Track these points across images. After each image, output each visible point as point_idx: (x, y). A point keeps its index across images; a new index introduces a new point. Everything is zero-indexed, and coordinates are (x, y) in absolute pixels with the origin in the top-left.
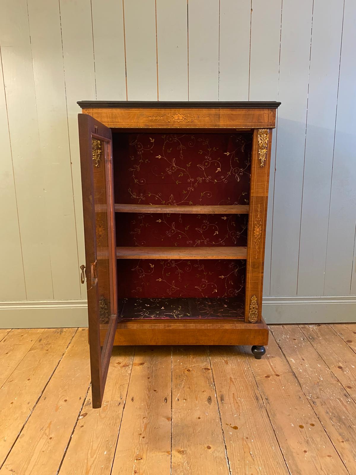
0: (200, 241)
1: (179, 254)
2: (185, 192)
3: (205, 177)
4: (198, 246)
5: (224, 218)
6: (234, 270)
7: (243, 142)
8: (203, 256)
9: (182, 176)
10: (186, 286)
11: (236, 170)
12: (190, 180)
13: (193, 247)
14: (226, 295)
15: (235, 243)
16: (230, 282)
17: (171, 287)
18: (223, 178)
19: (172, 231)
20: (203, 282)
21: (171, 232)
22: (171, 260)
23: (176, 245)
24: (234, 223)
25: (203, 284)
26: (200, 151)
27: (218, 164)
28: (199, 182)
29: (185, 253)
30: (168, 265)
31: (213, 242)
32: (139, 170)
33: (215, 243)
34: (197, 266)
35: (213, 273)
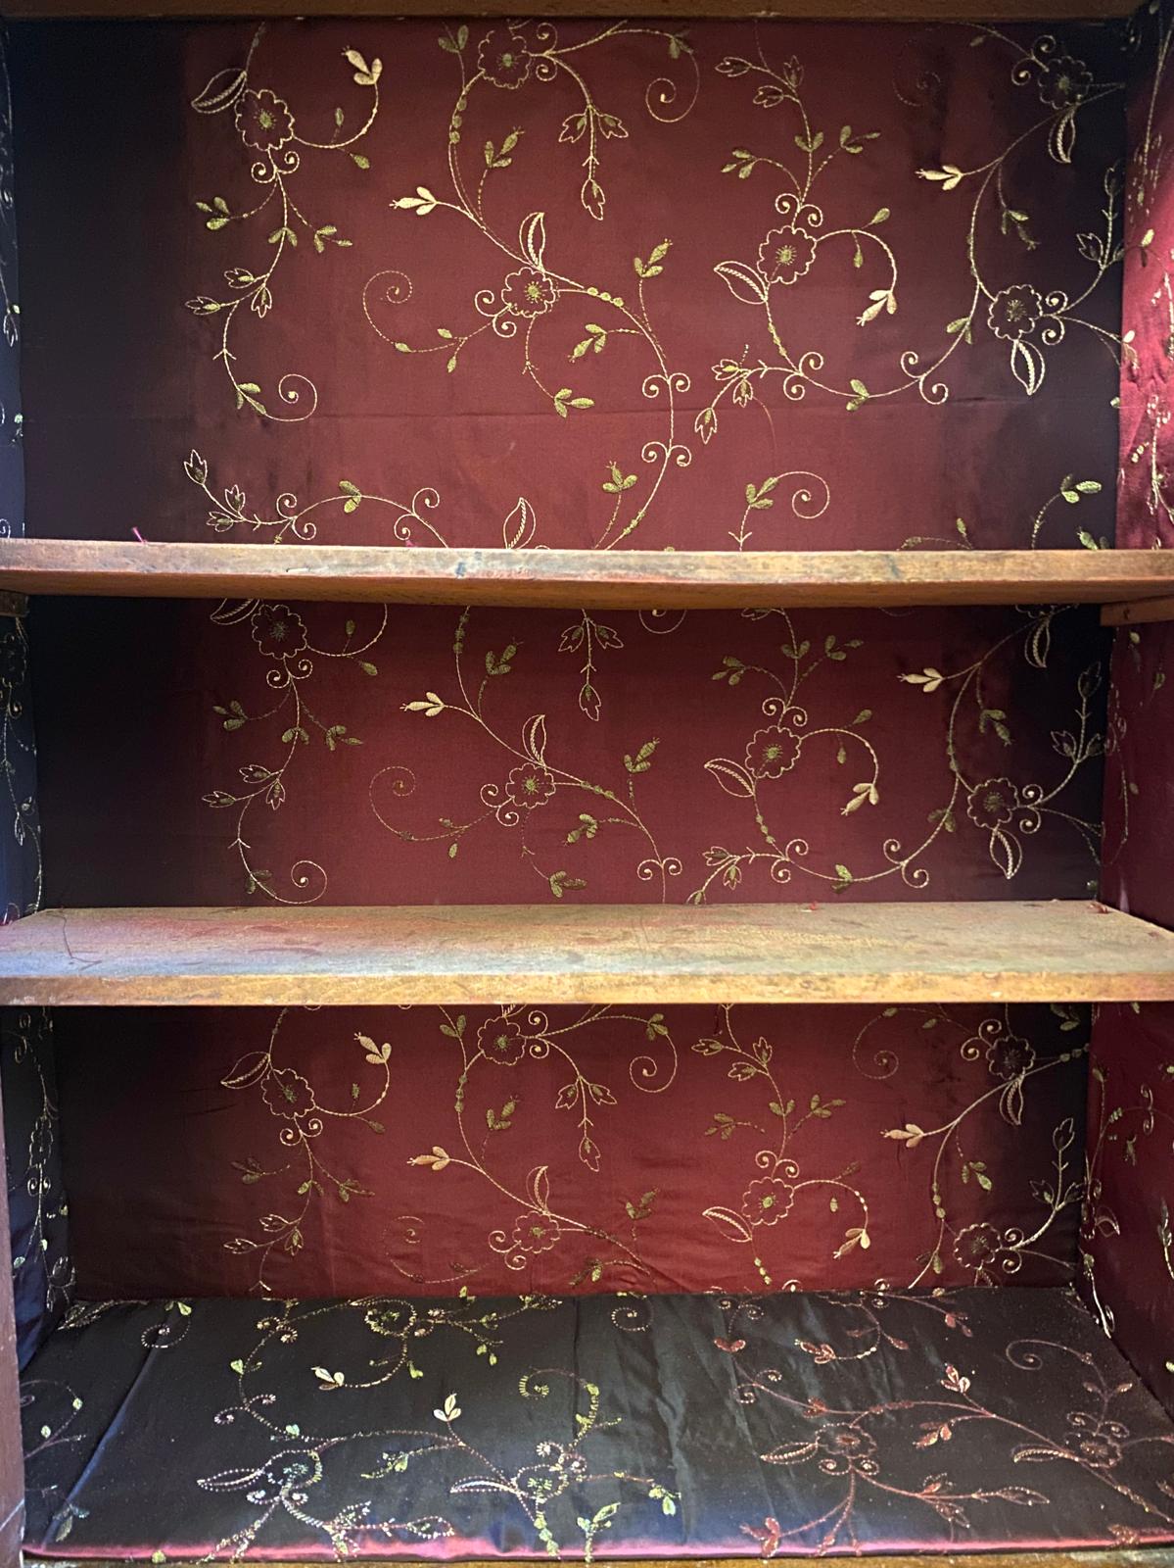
0: (738, 858)
1: (576, 958)
2: (624, 477)
3: (774, 359)
4: (719, 895)
5: (920, 680)
6: (1002, 1082)
7: (1063, 83)
8: (792, 976)
9: (598, 349)
10: (636, 1207)
11: (1014, 304)
12: (661, 384)
13: (682, 902)
14: (937, 1270)
15: (1009, 874)
16: (972, 1173)
17: (527, 1210)
18: (917, 370)
19: (530, 785)
20: (766, 1172)
21: (517, 788)
22: (518, 1006)
23: (557, 891)
24: (998, 714)
25: (769, 1189)
26: (737, 154)
27: (873, 252)
28: (729, 394)
29: (629, 951)
30: (502, 1041)
31: (842, 870)
32: (263, 310)
33: (854, 877)
34: (718, 1047)
35: (838, 1102)
